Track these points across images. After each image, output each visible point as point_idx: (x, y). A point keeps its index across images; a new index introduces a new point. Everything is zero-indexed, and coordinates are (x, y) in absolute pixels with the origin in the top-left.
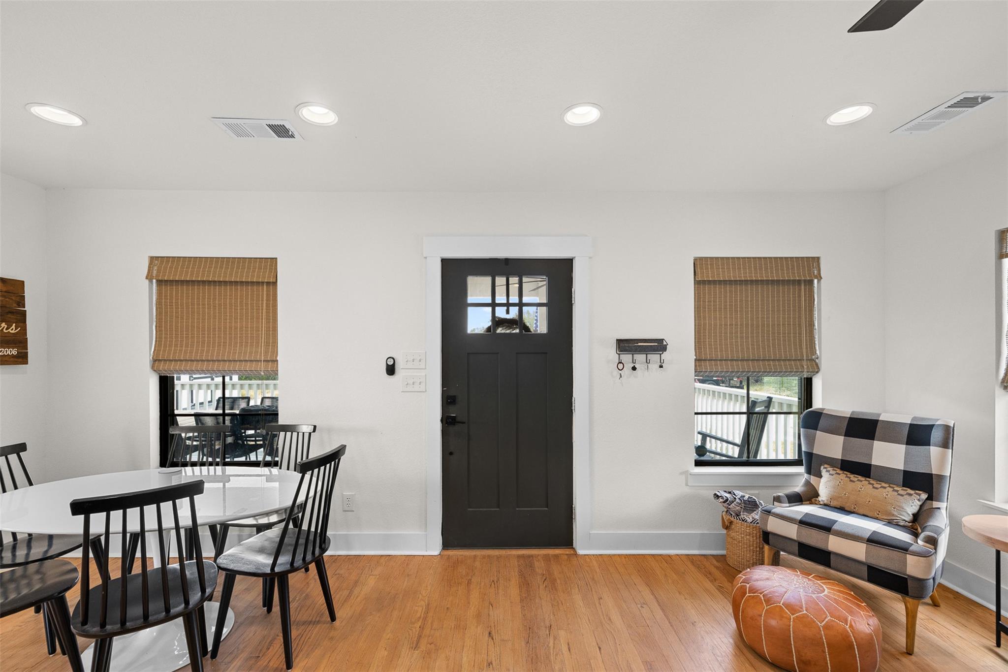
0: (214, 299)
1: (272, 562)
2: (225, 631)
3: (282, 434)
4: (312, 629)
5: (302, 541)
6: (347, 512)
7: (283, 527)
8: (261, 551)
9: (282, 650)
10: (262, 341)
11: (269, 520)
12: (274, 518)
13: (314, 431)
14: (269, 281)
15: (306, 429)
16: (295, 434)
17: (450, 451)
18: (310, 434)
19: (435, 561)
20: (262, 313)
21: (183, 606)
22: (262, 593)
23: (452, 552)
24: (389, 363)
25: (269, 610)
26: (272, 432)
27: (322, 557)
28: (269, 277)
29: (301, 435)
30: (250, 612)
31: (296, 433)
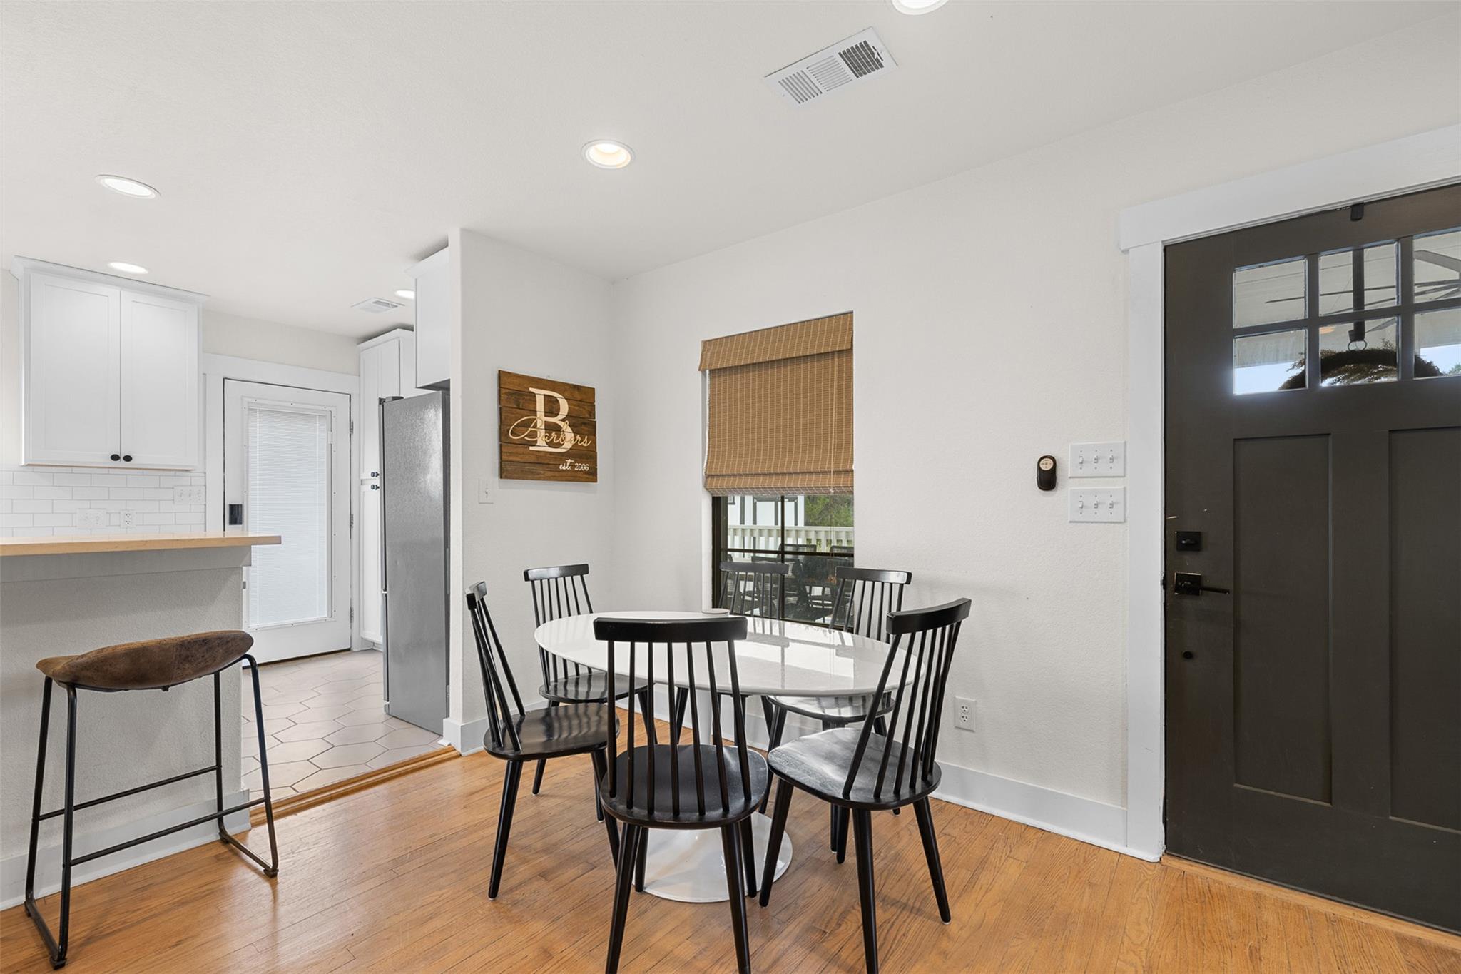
0: (772, 389)
1: (845, 781)
2: (781, 865)
3: (859, 583)
4: (909, 920)
5: (893, 759)
6: (963, 732)
7: (862, 728)
8: (830, 757)
9: (859, 937)
10: (831, 443)
11: (839, 712)
12: (847, 712)
13: (908, 582)
14: (841, 349)
15: (896, 578)
16: (878, 585)
17: (1187, 650)
18: (902, 585)
19: (1150, 873)
20: (832, 400)
21: (721, 811)
22: (830, 827)
23: (1191, 868)
24: (1043, 467)
25: (841, 858)
26: (844, 579)
27: (927, 798)
28: (842, 342)
29: (887, 587)
30: (813, 850)
31: (880, 583)
